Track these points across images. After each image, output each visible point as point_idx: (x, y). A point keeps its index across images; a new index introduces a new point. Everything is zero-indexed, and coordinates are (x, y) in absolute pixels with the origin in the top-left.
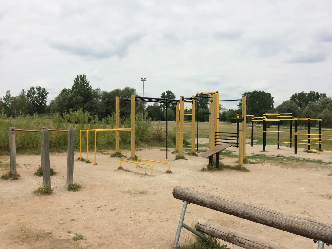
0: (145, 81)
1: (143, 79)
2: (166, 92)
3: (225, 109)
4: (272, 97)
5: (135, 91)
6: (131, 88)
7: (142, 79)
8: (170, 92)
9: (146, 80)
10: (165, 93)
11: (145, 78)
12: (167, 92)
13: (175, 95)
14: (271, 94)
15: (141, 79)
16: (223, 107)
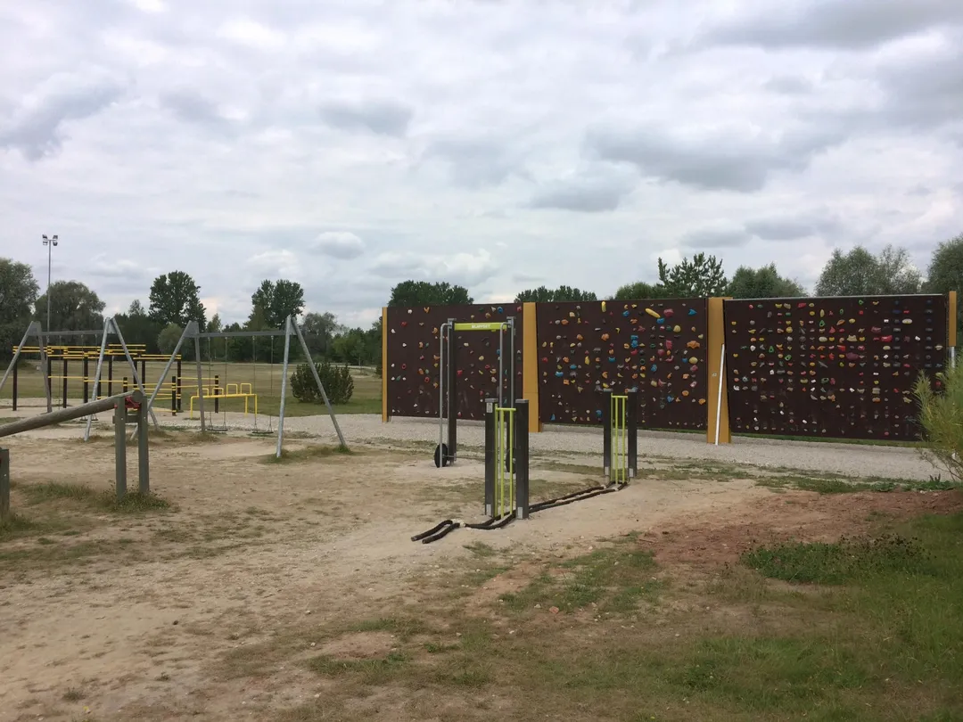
0: (55, 244)
1: (50, 237)
2: (167, 277)
3: (342, 328)
4: (469, 298)
5: (28, 270)
6: (13, 263)
7: (45, 237)
8: (181, 274)
9: (58, 241)
10: (163, 278)
11: (56, 237)
12: (173, 276)
13: (196, 285)
14: (466, 292)
15: (43, 240)
16: (339, 324)
